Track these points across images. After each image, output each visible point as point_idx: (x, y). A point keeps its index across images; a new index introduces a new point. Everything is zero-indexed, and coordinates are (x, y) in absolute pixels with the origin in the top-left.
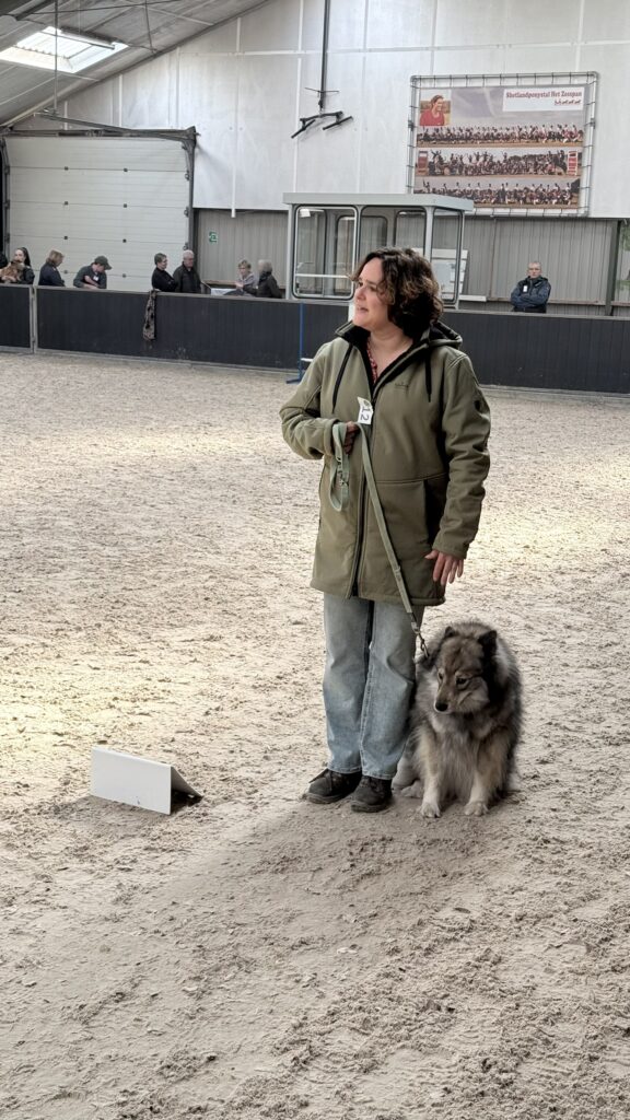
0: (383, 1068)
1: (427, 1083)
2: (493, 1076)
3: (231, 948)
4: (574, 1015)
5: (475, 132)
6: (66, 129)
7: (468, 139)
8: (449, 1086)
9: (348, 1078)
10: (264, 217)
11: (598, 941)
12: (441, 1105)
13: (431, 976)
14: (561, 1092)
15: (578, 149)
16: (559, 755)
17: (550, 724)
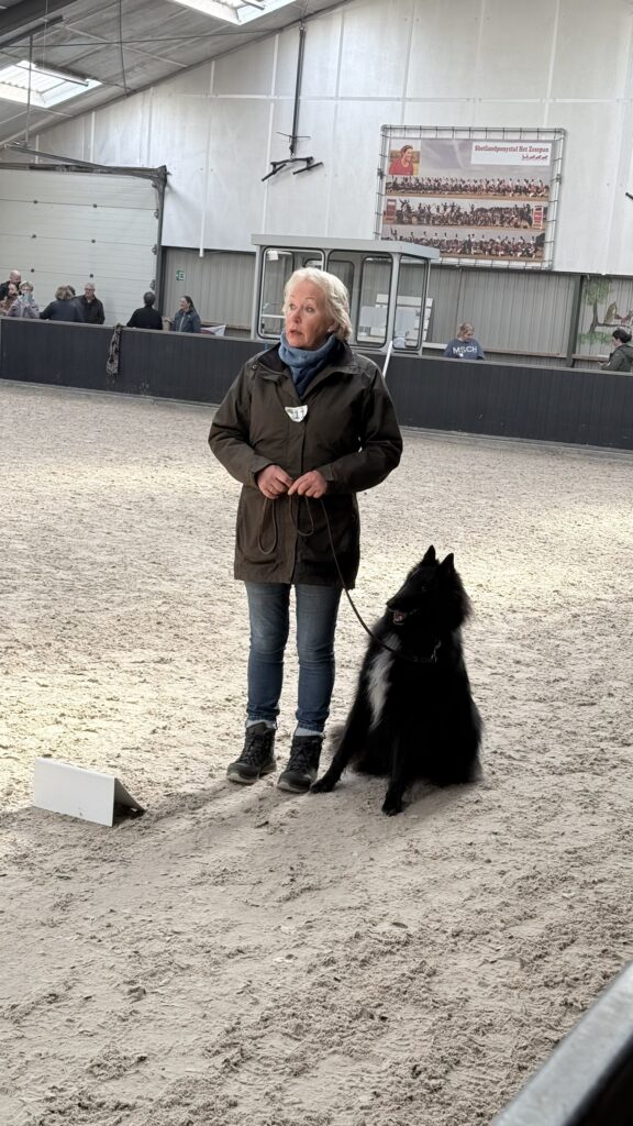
0: (314, 1072)
1: (356, 1087)
2: (422, 1081)
3: (167, 955)
4: (506, 1026)
5: (443, 183)
6: (37, 162)
7: (436, 189)
8: (377, 1090)
9: (279, 1080)
10: (233, 258)
11: (532, 957)
12: (370, 1108)
13: (366, 986)
14: (489, 1099)
15: (544, 204)
16: (503, 782)
17: (495, 752)
